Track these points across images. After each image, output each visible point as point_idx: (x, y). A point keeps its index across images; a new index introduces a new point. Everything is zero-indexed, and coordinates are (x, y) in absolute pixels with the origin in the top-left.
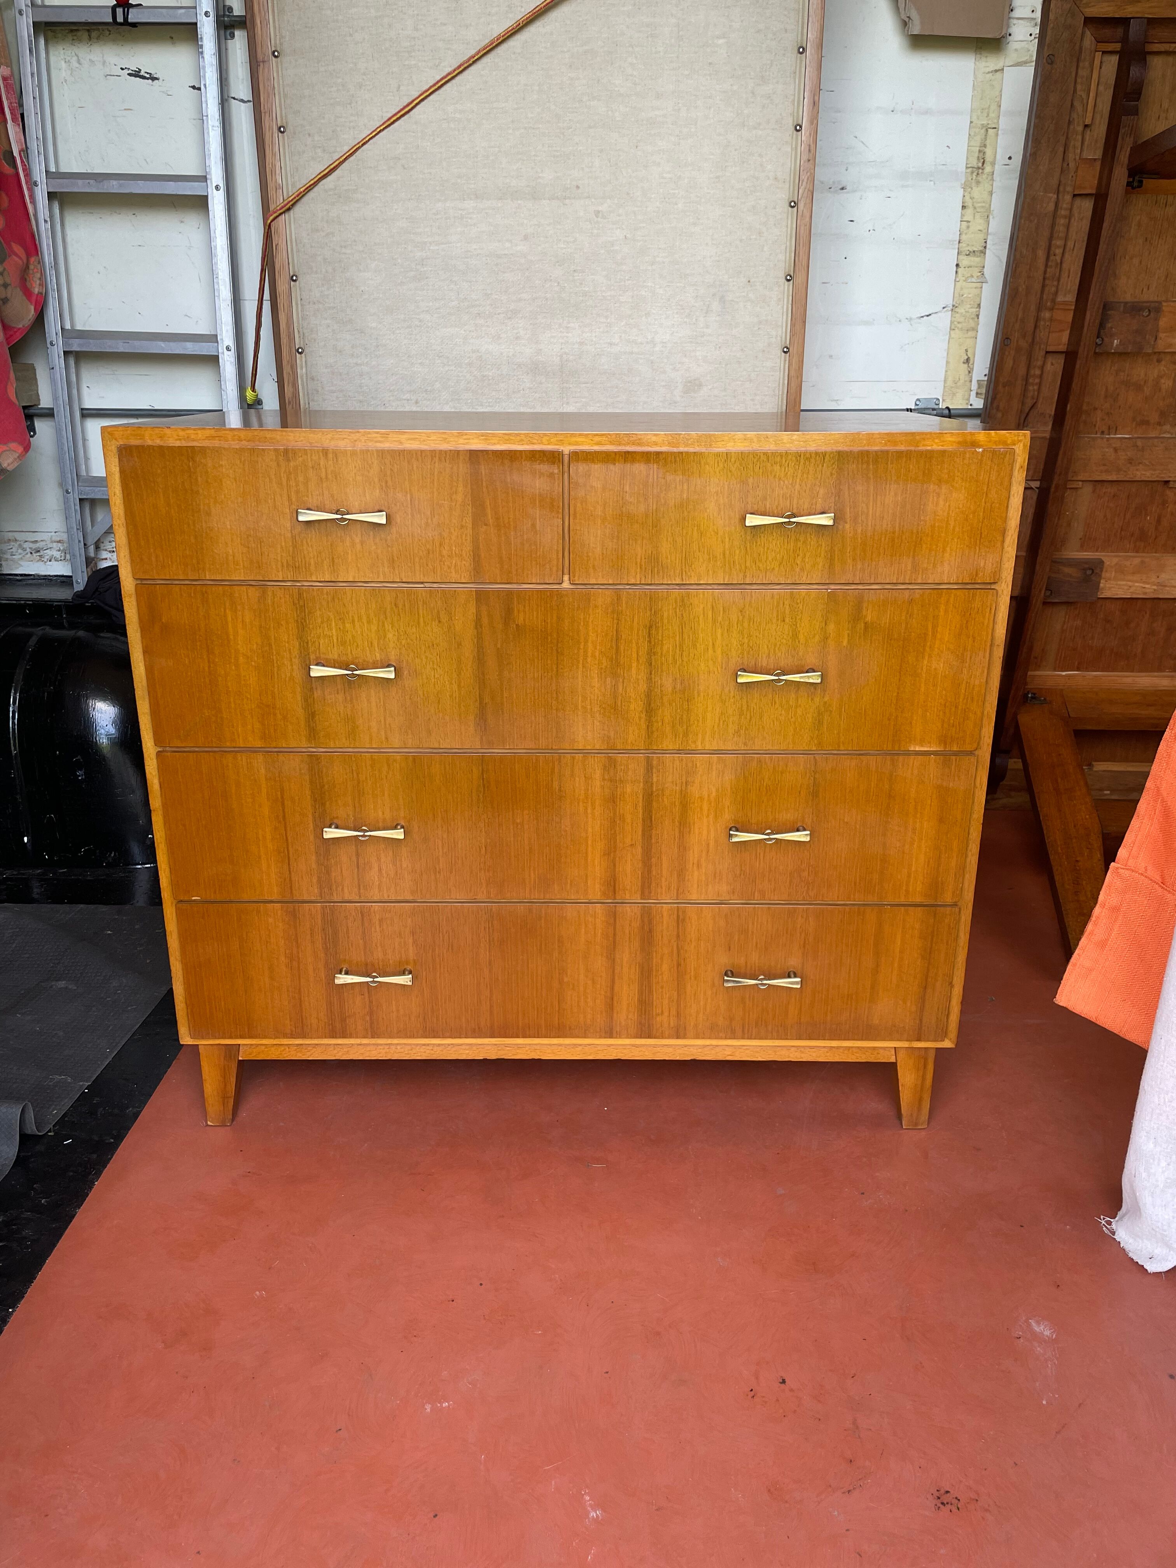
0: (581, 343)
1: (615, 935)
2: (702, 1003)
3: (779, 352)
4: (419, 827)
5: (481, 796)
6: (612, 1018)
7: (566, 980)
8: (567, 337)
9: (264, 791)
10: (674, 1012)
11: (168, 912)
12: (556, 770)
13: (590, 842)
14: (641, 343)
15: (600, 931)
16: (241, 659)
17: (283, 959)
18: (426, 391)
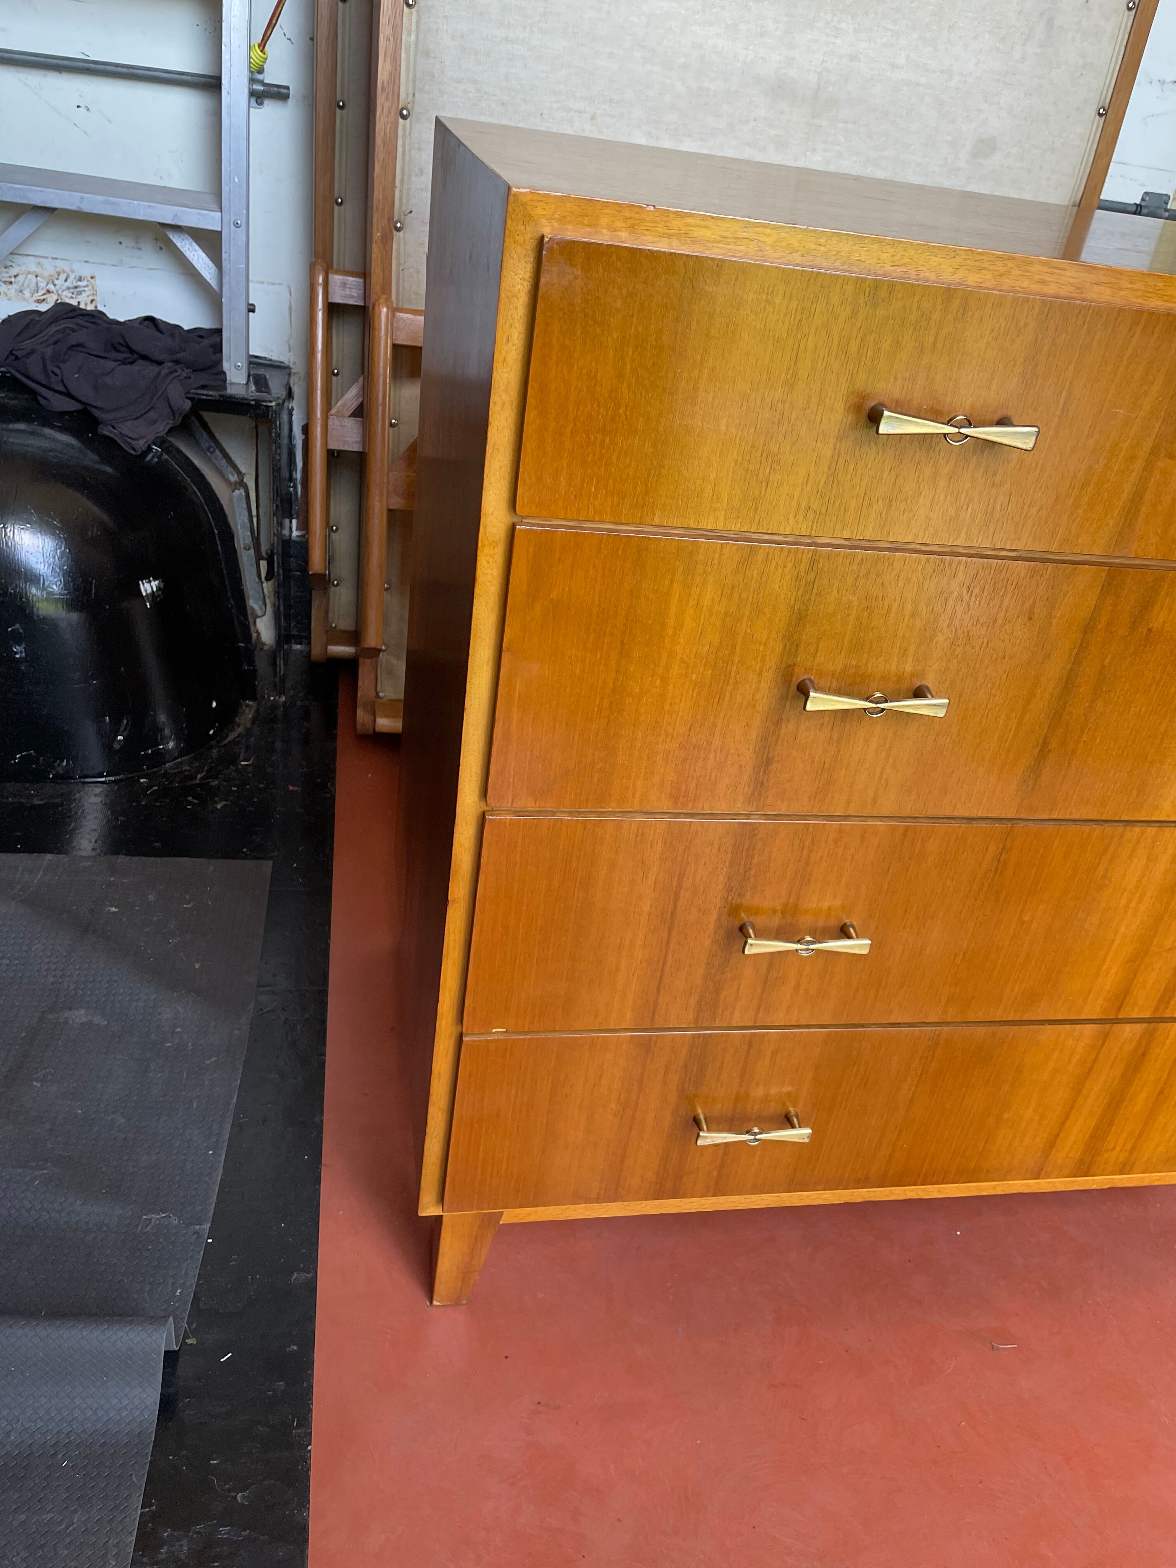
0: (853, 58)
1: (1095, 1061)
2: (1168, 1135)
3: (1094, 113)
4: (877, 928)
5: (986, 885)
6: (1047, 1157)
7: (1006, 1116)
8: (834, 44)
9: (652, 877)
10: (1128, 1147)
11: (442, 1046)
12: (1111, 849)
13: (1114, 947)
14: (934, 72)
15: (1078, 1057)
16: (675, 670)
17: (613, 1105)
18: (611, 101)
